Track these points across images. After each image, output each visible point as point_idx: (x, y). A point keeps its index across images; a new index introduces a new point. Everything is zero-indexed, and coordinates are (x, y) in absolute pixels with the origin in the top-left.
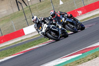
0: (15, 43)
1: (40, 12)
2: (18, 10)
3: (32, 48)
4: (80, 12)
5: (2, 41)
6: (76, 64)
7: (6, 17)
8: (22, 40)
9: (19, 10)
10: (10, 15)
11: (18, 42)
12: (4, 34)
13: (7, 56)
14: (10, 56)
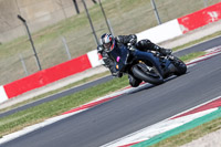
0: (70, 86)
1: (124, 15)
2: (75, 12)
3: (107, 97)
4: (214, 15)
5: (41, 82)
6: (205, 130)
7: (50, 27)
8: (84, 80)
9: (78, 12)
10: (59, 23)
11: (76, 83)
12: (44, 67)
13: (51, 116)
14: (57, 115)
